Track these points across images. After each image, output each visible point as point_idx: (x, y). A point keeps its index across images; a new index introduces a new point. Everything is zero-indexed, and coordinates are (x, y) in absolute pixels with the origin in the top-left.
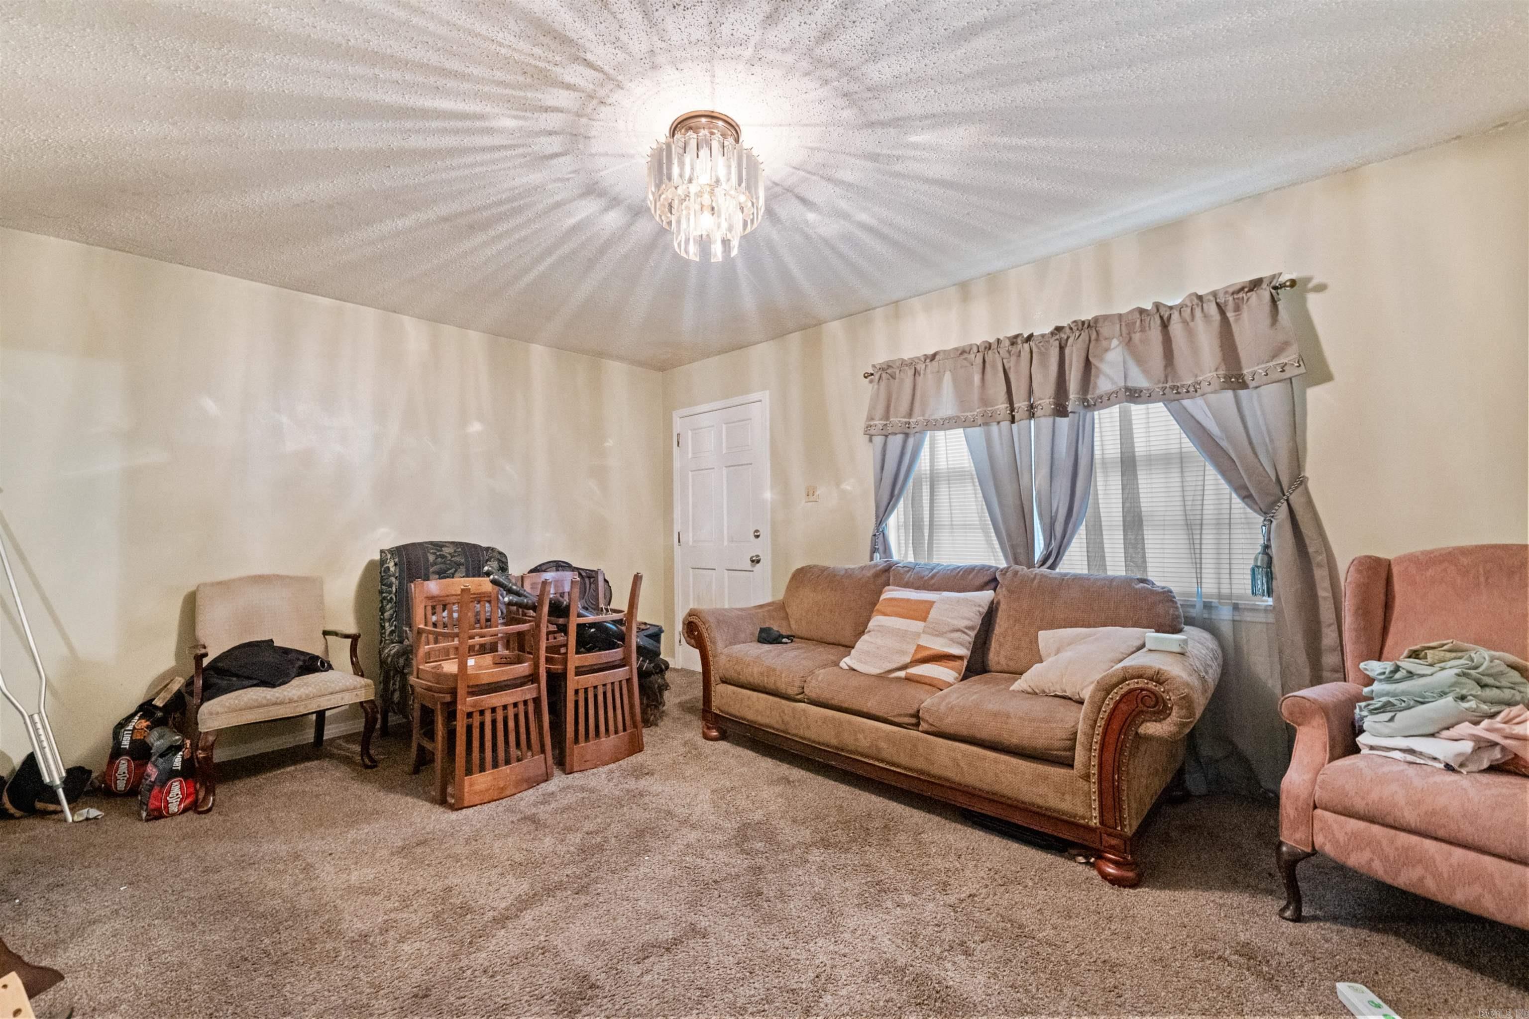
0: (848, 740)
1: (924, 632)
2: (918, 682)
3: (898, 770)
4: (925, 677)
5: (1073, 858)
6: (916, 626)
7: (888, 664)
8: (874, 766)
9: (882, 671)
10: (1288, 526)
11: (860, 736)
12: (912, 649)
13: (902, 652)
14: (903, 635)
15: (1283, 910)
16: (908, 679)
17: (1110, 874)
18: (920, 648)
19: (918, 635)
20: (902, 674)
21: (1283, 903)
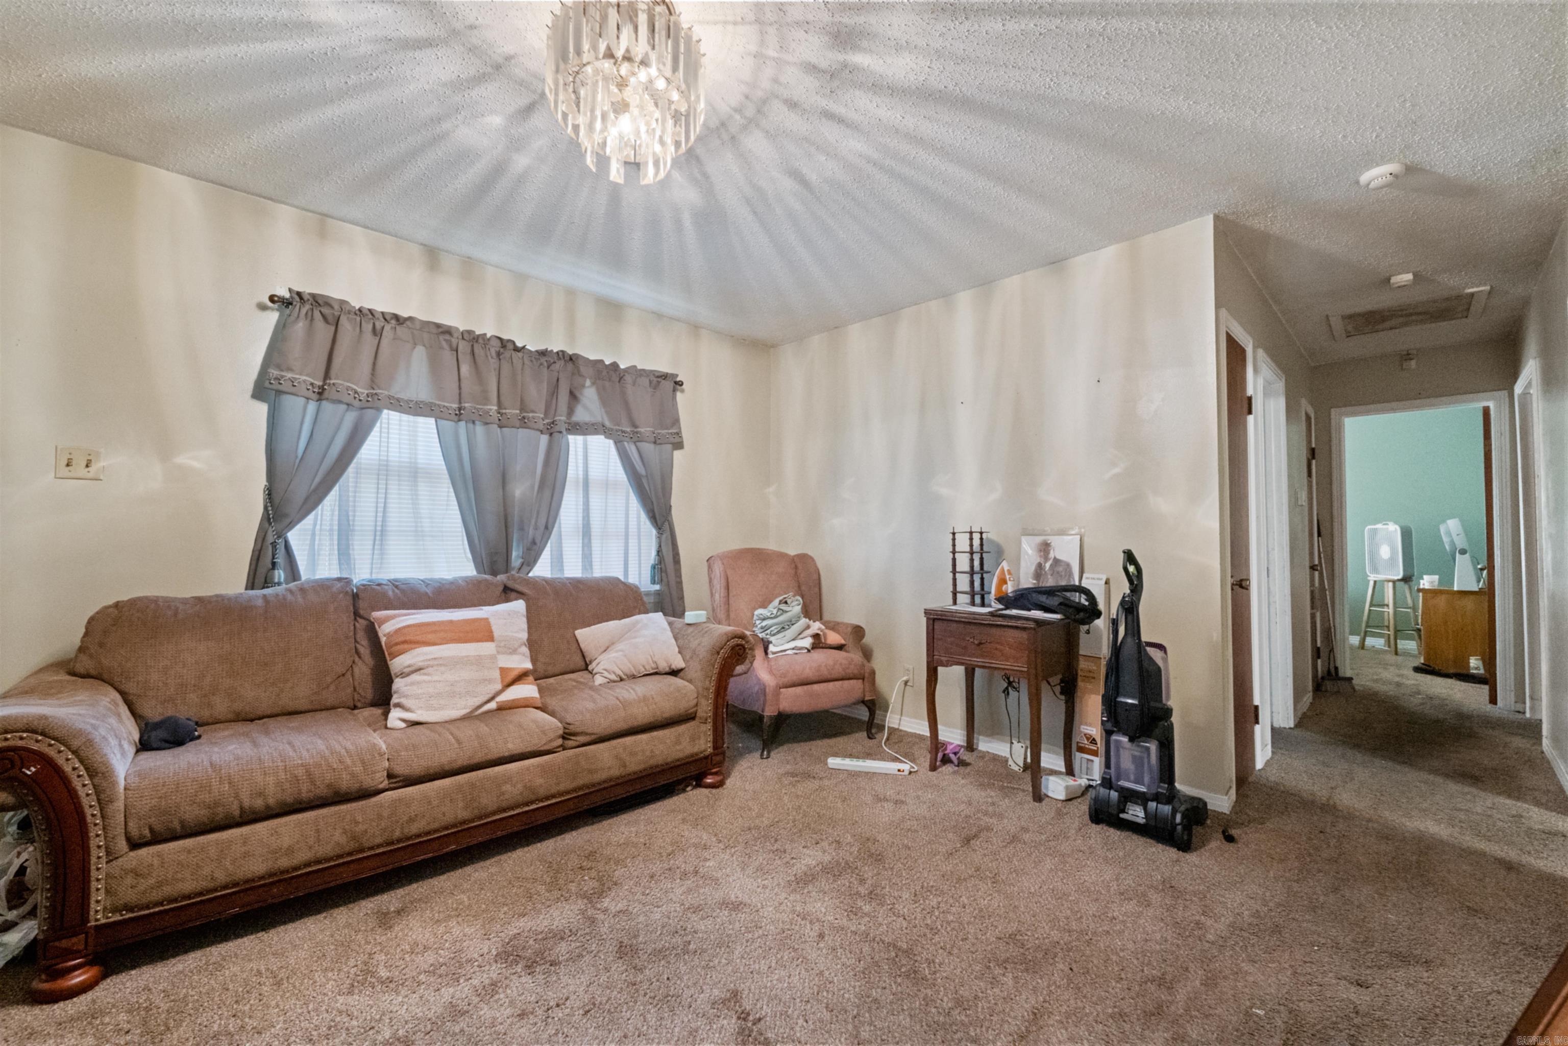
0: (489, 801)
1: (498, 652)
2: (510, 708)
3: (554, 801)
4: (518, 700)
5: (684, 790)
6: (487, 648)
7: (475, 699)
8: (527, 812)
9: (468, 710)
10: (669, 537)
11: (507, 787)
12: (497, 674)
13: (490, 681)
14: (478, 662)
15: (762, 755)
16: (501, 708)
17: (710, 783)
18: (503, 671)
19: (493, 658)
20: (492, 705)
21: (759, 752)
